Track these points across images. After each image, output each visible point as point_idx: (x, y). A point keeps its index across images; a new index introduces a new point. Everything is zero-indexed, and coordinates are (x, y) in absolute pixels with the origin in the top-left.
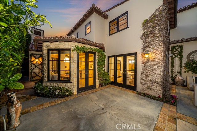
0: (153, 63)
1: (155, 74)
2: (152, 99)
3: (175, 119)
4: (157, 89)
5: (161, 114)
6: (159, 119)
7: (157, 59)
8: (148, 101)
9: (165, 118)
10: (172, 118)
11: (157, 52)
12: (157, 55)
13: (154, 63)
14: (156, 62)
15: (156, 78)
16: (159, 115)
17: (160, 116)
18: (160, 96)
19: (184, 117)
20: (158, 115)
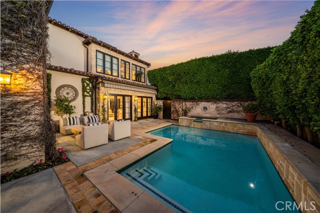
0: (20, 99)
1: (28, 120)
2: (28, 174)
3: (82, 175)
4: (34, 150)
5: (65, 185)
6: (70, 192)
7: (30, 91)
8: (23, 184)
9: (73, 184)
10: (79, 177)
11: (30, 77)
12: (30, 81)
13: (22, 98)
14: (28, 96)
15: (31, 128)
16: (64, 188)
17: (67, 187)
18: (41, 160)
19: (86, 167)
20: (63, 190)
